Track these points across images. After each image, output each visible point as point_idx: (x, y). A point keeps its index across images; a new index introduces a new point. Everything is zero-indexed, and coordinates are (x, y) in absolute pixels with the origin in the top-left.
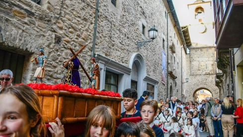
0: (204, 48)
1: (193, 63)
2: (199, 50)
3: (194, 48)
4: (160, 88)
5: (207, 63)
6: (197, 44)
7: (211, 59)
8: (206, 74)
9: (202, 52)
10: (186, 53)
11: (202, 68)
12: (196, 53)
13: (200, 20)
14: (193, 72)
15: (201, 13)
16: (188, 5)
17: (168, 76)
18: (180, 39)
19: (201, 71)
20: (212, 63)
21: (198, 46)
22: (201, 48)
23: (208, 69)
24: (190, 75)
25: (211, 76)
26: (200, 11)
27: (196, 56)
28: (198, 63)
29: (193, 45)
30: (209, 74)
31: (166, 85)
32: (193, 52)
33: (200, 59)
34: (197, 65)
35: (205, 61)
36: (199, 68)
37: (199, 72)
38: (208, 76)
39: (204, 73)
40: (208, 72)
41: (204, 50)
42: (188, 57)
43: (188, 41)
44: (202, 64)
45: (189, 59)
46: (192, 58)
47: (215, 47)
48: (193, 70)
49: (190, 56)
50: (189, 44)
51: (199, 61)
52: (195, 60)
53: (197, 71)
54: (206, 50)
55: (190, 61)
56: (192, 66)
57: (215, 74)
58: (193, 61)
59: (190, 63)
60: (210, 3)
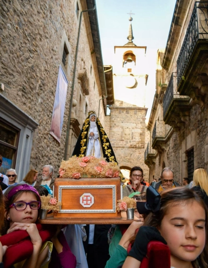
0: (131, 109)
1: (115, 129)
2: (125, 112)
3: (117, 108)
4: (43, 144)
5: (133, 131)
6: (122, 103)
7: (140, 126)
8: (131, 147)
9: (128, 115)
10: (106, 115)
11: (126, 137)
12: (120, 115)
13: (129, 70)
15: (131, 61)
16: (115, 47)
17: (69, 128)
18: (99, 82)
19: (124, 142)
20: (140, 131)
21: (124, 106)
22: (128, 109)
23: (134, 140)
25: (137, 151)
26: (130, 59)
27: (119, 119)
28: (121, 130)
29: (117, 104)
30: (135, 147)
31: (62, 146)
32: (116, 113)
33: (124, 125)
34: (120, 133)
35: (130, 127)
36: (122, 137)
37: (121, 144)
38: (134, 149)
39: (129, 145)
40: (135, 143)
41: (132, 112)
42: (108, 120)
43: (111, 96)
44: (127, 131)
45: (109, 123)
46: (113, 122)
47: (146, 110)
48: (113, 140)
49: (110, 119)
50: (112, 101)
51: (122, 128)
52: (117, 125)
53: (118, 141)
54: (133, 112)
55: (111, 127)
56: (113, 133)
57: (144, 148)
58: (114, 126)
59: (110, 129)
60: (144, 49)
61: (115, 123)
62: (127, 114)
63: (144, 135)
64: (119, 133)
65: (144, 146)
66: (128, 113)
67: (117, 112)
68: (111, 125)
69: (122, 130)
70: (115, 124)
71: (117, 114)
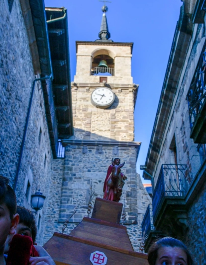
0: (106, 145)
1: (73, 185)
2: (94, 151)
3: (78, 144)
6: (88, 134)
9: (101, 157)
10: (55, 156)
12: (84, 158)
13: (102, 80)
14: (67, 212)
16: (77, 43)
21: (91, 139)
22: (100, 146)
24: (59, 222)
26: (104, 64)
27: (82, 165)
28: (86, 186)
32: (76, 153)
33: (93, 176)
34: (84, 193)
41: (108, 151)
42: (60, 166)
45: (61, 172)
46: (70, 169)
47: (138, 147)
48: (68, 207)
49: (64, 164)
50: (68, 126)
51: (89, 181)
52: (77, 176)
53: (80, 210)
54: (111, 151)
55: (64, 180)
56: (68, 193)
57: (135, 223)
58: (71, 179)
59: (63, 185)
60: (129, 48)
61: (73, 172)
62: (98, 156)
63: (135, 197)
64: (82, 192)
65: (136, 219)
66: (100, 153)
67: (78, 151)
68: (66, 176)
69: (89, 186)
70: (75, 175)
71: (78, 155)
